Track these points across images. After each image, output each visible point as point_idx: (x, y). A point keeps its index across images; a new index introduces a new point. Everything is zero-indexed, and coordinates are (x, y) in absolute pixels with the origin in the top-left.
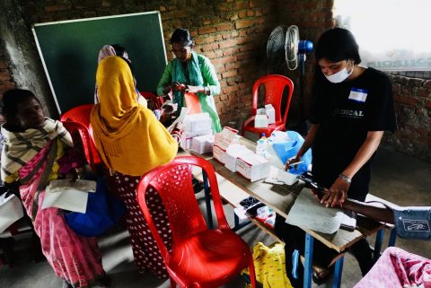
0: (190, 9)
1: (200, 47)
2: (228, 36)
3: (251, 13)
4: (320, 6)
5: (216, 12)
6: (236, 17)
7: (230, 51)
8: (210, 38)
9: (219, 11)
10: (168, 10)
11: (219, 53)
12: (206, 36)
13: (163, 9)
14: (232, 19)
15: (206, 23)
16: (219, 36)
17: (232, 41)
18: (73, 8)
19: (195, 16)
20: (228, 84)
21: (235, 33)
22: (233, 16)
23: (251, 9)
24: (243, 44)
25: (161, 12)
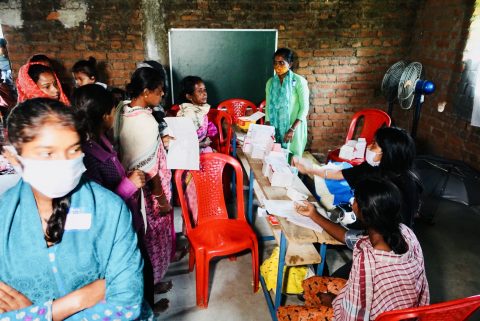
0: (309, 31)
1: (312, 68)
2: (346, 62)
3: (377, 42)
4: (453, 46)
5: (338, 36)
6: (359, 44)
7: (345, 77)
8: (326, 62)
9: (341, 36)
10: (286, 30)
11: (332, 77)
12: (321, 58)
13: (282, 28)
14: (354, 46)
15: (323, 46)
16: (335, 61)
17: (349, 68)
18: (203, 19)
19: (314, 38)
20: (336, 111)
21: (354, 61)
22: (356, 43)
23: (378, 38)
24: (361, 73)
25: (280, 31)
